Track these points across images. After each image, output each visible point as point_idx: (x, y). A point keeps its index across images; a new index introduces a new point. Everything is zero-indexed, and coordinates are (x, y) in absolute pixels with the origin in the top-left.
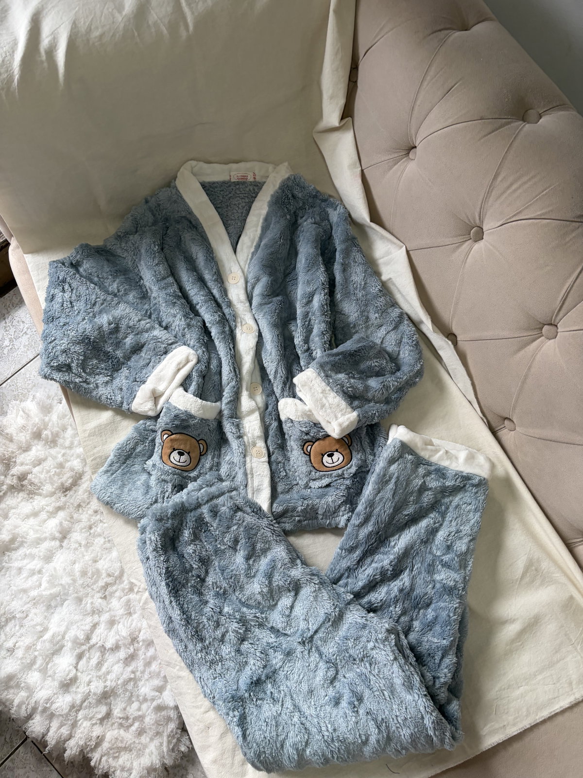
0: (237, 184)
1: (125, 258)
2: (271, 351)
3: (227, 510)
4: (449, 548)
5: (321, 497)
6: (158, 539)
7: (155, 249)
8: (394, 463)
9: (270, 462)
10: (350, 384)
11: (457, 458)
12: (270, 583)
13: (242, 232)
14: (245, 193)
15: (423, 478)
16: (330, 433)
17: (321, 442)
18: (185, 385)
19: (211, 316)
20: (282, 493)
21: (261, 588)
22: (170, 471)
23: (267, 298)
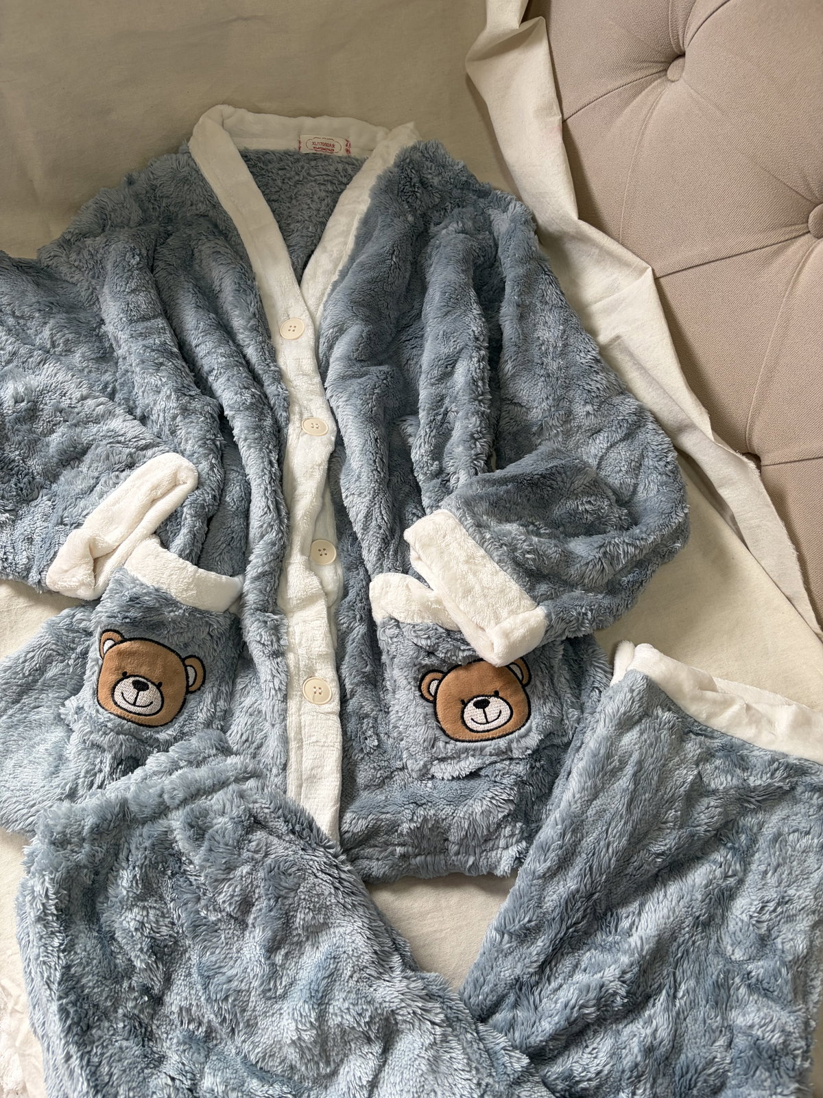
0: (314, 157)
1: (75, 285)
2: (360, 473)
3: (230, 826)
4: (764, 942)
5: (458, 800)
6: (51, 891)
7: (134, 262)
8: (629, 729)
9: (343, 715)
10: (531, 545)
11: (770, 722)
12: (322, 1017)
13: (316, 246)
14: (328, 175)
15: (697, 765)
16: (482, 653)
17: (461, 673)
18: (163, 533)
19: (236, 394)
20: (367, 787)
21: (297, 1029)
22: (109, 725)
23: (358, 365)
